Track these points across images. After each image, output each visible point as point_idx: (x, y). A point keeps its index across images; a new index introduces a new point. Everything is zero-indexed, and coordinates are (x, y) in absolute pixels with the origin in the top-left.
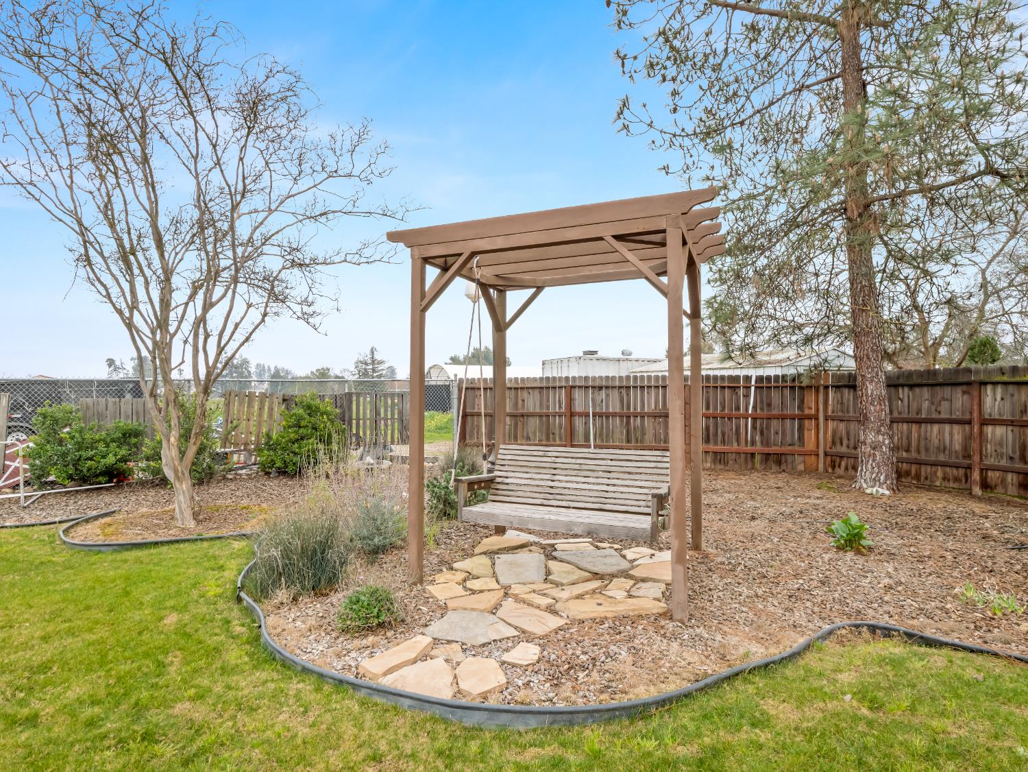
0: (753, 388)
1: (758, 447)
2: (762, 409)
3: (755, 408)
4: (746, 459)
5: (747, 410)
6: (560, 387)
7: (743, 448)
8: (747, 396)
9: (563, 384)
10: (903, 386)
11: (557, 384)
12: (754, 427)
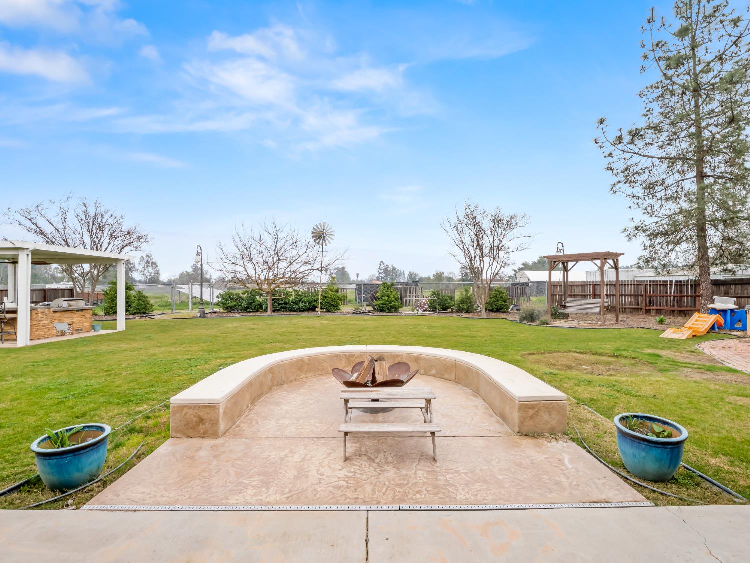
0: (674, 286)
1: (676, 308)
2: (678, 293)
3: (674, 293)
4: (671, 313)
5: (671, 293)
6: (591, 285)
7: (669, 308)
8: (671, 288)
9: (592, 284)
10: (733, 284)
11: (589, 284)
12: (674, 300)
